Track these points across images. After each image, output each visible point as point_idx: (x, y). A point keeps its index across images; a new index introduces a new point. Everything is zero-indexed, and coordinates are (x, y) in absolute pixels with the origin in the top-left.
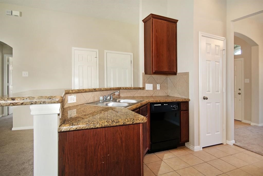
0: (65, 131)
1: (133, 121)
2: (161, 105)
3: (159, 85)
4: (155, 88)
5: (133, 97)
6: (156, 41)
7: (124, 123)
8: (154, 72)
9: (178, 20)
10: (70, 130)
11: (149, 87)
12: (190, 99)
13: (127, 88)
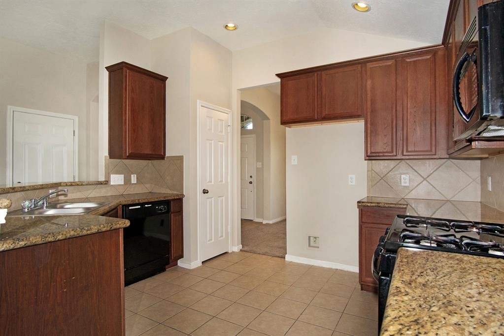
0: (6, 249)
1: (112, 226)
2: (140, 207)
3: (136, 175)
4: (127, 181)
5: (87, 198)
6: (132, 106)
7: (98, 230)
8: (127, 155)
9: (168, 78)
10: (15, 247)
11: (117, 180)
12: (184, 194)
13: (73, 184)
